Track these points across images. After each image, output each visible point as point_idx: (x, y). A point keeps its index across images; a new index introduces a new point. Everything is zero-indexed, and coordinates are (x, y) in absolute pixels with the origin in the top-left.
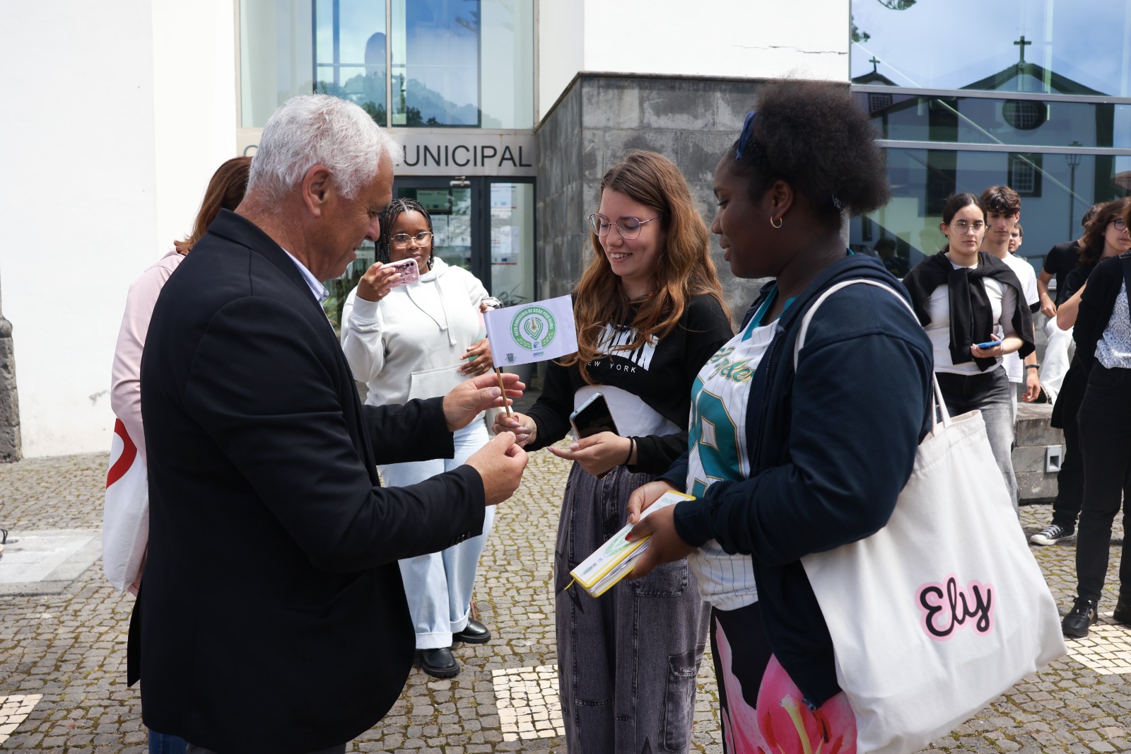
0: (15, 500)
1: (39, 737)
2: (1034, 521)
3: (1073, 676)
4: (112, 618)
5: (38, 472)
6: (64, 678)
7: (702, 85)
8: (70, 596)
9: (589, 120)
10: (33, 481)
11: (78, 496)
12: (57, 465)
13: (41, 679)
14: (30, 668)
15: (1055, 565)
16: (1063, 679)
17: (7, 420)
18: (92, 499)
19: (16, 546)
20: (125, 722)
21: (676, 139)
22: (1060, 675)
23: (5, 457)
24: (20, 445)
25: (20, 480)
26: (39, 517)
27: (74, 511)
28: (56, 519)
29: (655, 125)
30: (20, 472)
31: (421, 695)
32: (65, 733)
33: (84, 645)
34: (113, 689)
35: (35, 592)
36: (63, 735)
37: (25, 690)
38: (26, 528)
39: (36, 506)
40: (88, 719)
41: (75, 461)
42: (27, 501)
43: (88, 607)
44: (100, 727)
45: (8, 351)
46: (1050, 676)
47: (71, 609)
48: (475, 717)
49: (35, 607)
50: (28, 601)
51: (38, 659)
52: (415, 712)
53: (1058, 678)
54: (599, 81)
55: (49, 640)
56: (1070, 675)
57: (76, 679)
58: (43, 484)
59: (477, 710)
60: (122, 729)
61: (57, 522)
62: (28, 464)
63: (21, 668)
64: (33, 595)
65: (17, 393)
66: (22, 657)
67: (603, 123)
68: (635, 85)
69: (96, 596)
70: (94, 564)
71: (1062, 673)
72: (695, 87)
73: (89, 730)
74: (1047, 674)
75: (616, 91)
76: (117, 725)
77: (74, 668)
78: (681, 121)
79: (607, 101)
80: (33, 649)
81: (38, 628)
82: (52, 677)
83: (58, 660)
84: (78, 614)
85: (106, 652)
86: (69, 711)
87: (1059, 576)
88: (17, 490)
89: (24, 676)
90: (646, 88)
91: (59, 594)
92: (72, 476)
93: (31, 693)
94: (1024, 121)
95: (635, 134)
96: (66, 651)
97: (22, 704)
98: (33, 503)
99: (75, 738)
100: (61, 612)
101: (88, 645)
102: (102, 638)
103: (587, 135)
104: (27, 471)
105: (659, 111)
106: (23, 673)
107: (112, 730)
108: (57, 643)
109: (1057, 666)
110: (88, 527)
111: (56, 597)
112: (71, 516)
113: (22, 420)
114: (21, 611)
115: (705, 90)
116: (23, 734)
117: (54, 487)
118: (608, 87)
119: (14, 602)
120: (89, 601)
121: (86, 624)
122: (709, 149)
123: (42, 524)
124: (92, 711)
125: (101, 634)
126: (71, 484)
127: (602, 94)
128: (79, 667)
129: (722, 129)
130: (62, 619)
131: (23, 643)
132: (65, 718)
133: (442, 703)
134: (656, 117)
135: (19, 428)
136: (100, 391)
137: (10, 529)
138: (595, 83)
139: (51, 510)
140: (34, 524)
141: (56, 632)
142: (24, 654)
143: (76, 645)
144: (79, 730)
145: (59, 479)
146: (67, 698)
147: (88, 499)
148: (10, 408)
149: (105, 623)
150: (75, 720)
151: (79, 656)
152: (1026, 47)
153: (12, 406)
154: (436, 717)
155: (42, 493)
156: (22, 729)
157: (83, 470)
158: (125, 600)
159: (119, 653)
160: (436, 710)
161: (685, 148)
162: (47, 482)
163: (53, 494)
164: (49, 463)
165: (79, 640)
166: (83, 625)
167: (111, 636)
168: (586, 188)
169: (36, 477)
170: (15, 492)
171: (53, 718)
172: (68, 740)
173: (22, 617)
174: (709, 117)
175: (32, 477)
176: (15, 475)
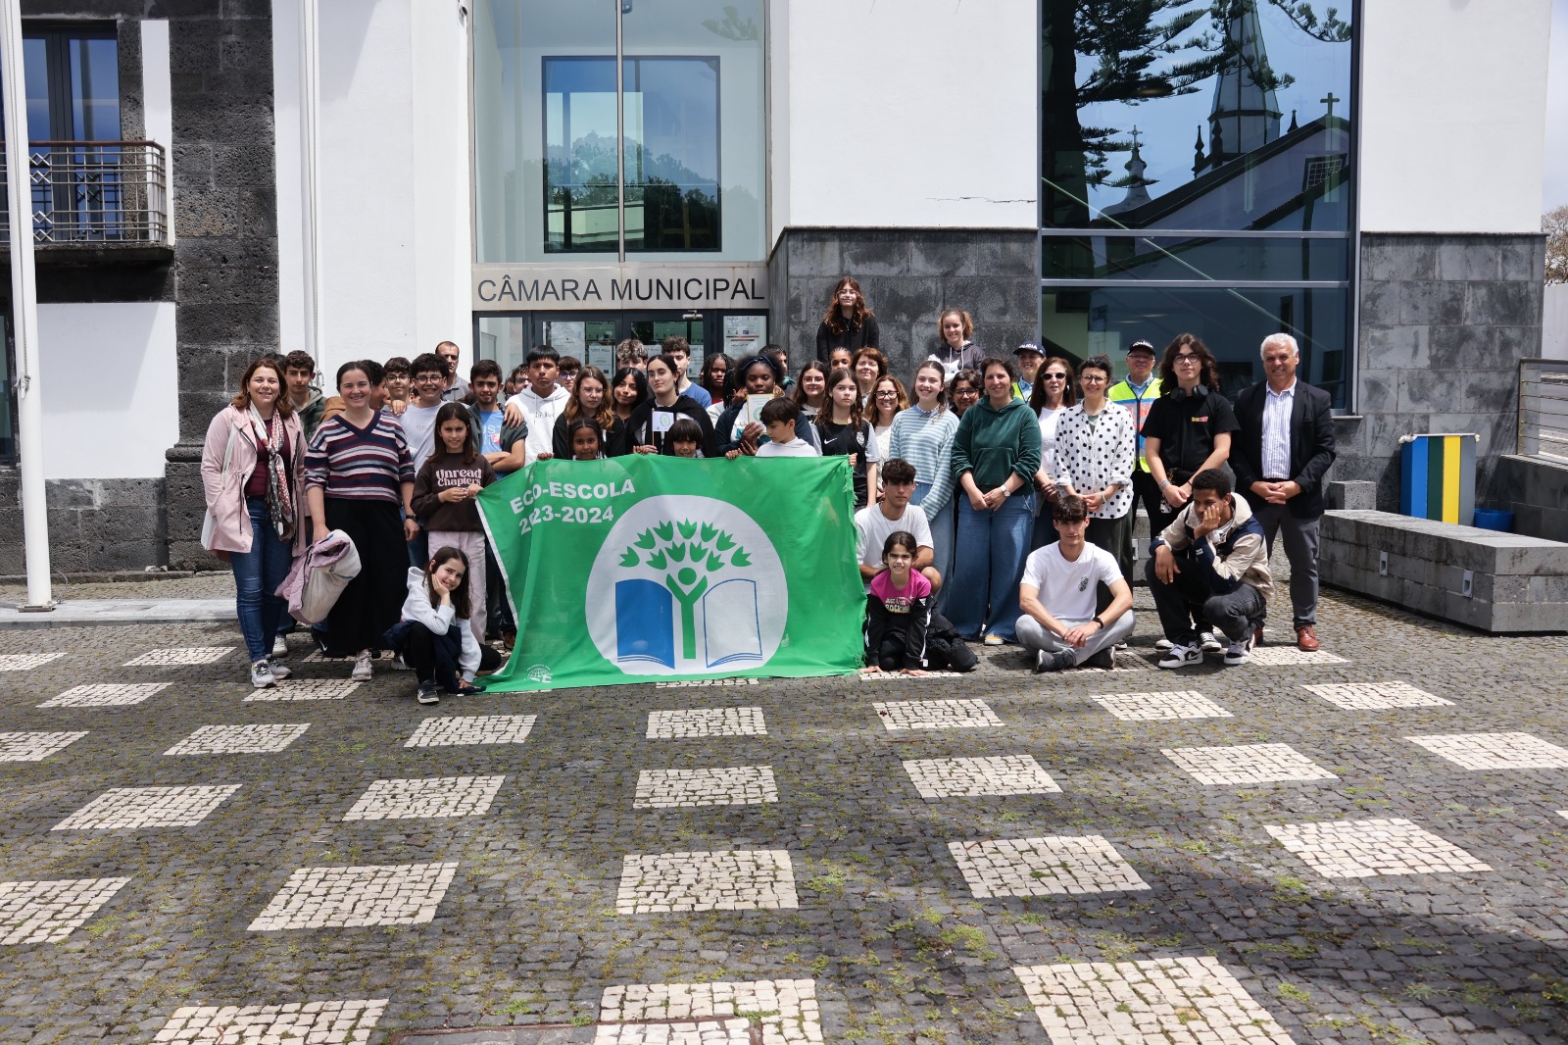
7: (897, 235)
9: (794, 269)
21: (874, 285)
29: (853, 273)
54: (803, 235)
67: (807, 272)
68: (835, 238)
72: (891, 238)
75: (818, 243)
78: (878, 269)
79: (810, 252)
90: (846, 240)
103: (793, 282)
105: (857, 260)
115: (900, 240)
118: (811, 240)
122: (903, 293)
127: (806, 247)
129: (916, 275)
134: (855, 265)
138: (800, 237)
161: (882, 292)
168: (791, 329)
174: (904, 264)
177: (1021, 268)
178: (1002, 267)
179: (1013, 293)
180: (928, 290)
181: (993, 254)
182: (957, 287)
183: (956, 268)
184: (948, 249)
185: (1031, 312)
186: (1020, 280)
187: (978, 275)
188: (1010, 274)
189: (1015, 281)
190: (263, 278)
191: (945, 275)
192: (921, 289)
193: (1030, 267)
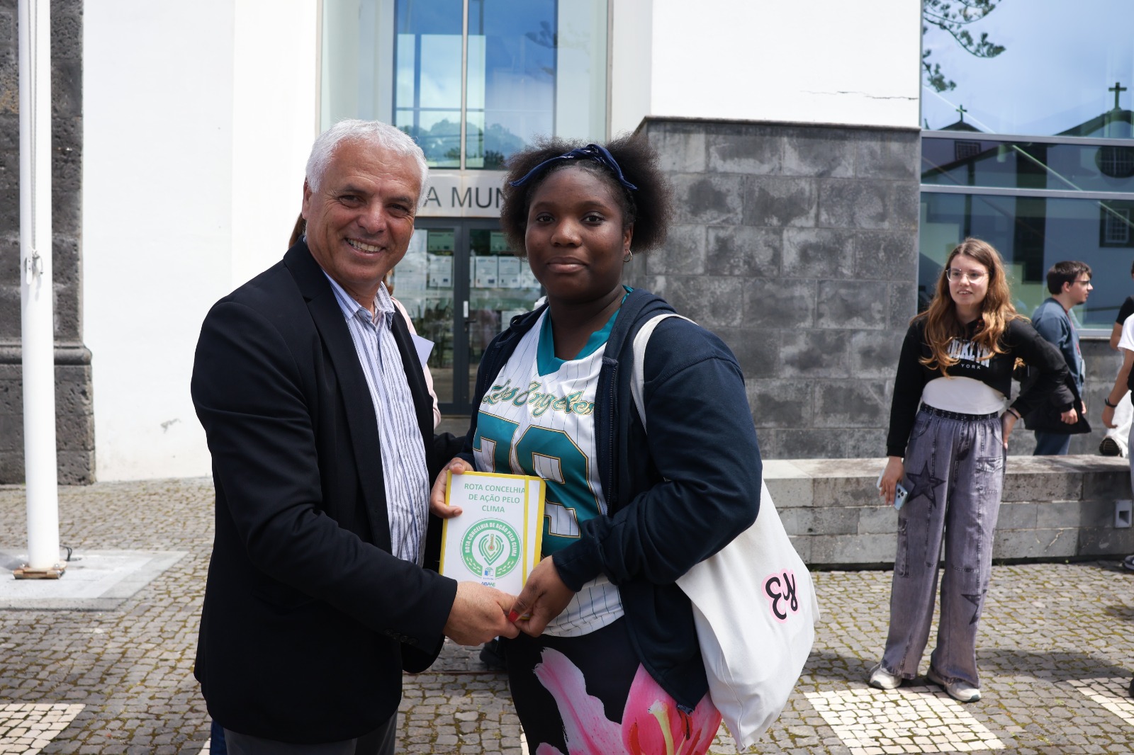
0: (84, 520)
1: (77, 744)
2: (1100, 578)
3: (1126, 741)
4: (160, 636)
5: (108, 495)
6: (108, 690)
7: (769, 130)
8: (123, 613)
10: (103, 503)
11: (143, 519)
12: (127, 489)
13: (86, 690)
14: (77, 679)
15: (1118, 624)
16: (1113, 743)
17: (83, 445)
18: (155, 523)
19: (79, 563)
20: (159, 735)
21: (742, 184)
22: (1111, 739)
23: (80, 480)
24: (95, 468)
25: (91, 502)
26: (103, 537)
27: (137, 533)
28: (120, 540)
29: (720, 169)
30: (93, 495)
31: (447, 725)
32: (101, 742)
33: (130, 660)
34: (151, 703)
35: (91, 608)
36: (99, 744)
37: (70, 699)
38: (90, 548)
39: (103, 527)
40: (125, 730)
41: (144, 486)
42: (95, 522)
43: (138, 624)
44: (134, 738)
45: (87, 378)
46: (1099, 739)
47: (122, 626)
48: (497, 748)
49: (89, 622)
50: (84, 616)
51: (86, 671)
52: (438, 741)
53: (1108, 742)
54: (665, 125)
55: (98, 654)
56: (1122, 739)
57: (118, 692)
58: (112, 507)
59: (500, 743)
60: (155, 742)
61: (120, 543)
62: (100, 488)
63: (69, 679)
64: (89, 610)
65: (93, 419)
66: (72, 668)
67: (668, 167)
68: (701, 129)
69: (147, 614)
70: (149, 584)
71: (1113, 737)
72: (762, 132)
73: (124, 741)
74: (1096, 736)
75: (682, 136)
76: (151, 738)
77: (117, 681)
78: (747, 166)
79: (673, 145)
80: (82, 661)
81: (90, 642)
82: (96, 689)
83: (104, 673)
84: (129, 630)
85: (149, 668)
86: (107, 722)
87: (1121, 635)
88: (87, 511)
89: (71, 686)
90: (713, 133)
91: (113, 611)
92: (139, 500)
93: (75, 703)
94: (1117, 168)
95: (701, 178)
96: (112, 666)
97: (66, 713)
98: (100, 524)
99: (110, 747)
100: (113, 628)
101: (133, 660)
102: (148, 655)
104: (99, 493)
105: (725, 156)
106: (70, 683)
107: (146, 742)
108: (105, 657)
109: (1107, 728)
110: (148, 549)
111: (110, 613)
112: (133, 538)
113: (97, 444)
114: (76, 625)
115: (771, 135)
116: (63, 741)
117: (122, 510)
118: (674, 131)
119: (71, 616)
120: (140, 619)
121: (135, 640)
122: (775, 194)
123: (105, 544)
124: (129, 723)
125: (147, 651)
126: (138, 508)
127: (668, 138)
128: (122, 680)
129: (788, 174)
130: (112, 635)
131: (73, 656)
132: (103, 728)
133: (466, 734)
134: (722, 162)
135: (94, 453)
136: (172, 420)
137: (76, 548)
138: (662, 127)
139: (115, 532)
140: (98, 544)
141: (106, 646)
142: (73, 665)
143: (123, 660)
144: (115, 740)
145: (127, 502)
146: (107, 709)
147: (152, 523)
148: (87, 432)
149: (153, 640)
150: (112, 730)
151: (124, 671)
152: (1122, 93)
153: (89, 431)
154: (459, 747)
155: (110, 515)
156: (63, 736)
157: (150, 495)
158: (174, 619)
159: (162, 670)
160: (460, 740)
161: (751, 192)
162: (116, 505)
163: (120, 517)
164: (121, 487)
165: (126, 655)
166: (131, 641)
167: (157, 653)
169: (106, 500)
170: (85, 513)
171: (92, 727)
172: (103, 749)
173: (76, 630)
174: (775, 161)
175: (102, 500)
176: (87, 497)
177: (901, 170)
178: (881, 169)
179: (893, 198)
180: (802, 192)
181: (872, 154)
182: (833, 188)
183: (832, 168)
184: (824, 146)
185: (911, 218)
186: (900, 183)
187: (856, 177)
188: (890, 177)
189: (895, 185)
190: (66, 161)
191: (821, 176)
192: (794, 189)
193: (911, 170)
